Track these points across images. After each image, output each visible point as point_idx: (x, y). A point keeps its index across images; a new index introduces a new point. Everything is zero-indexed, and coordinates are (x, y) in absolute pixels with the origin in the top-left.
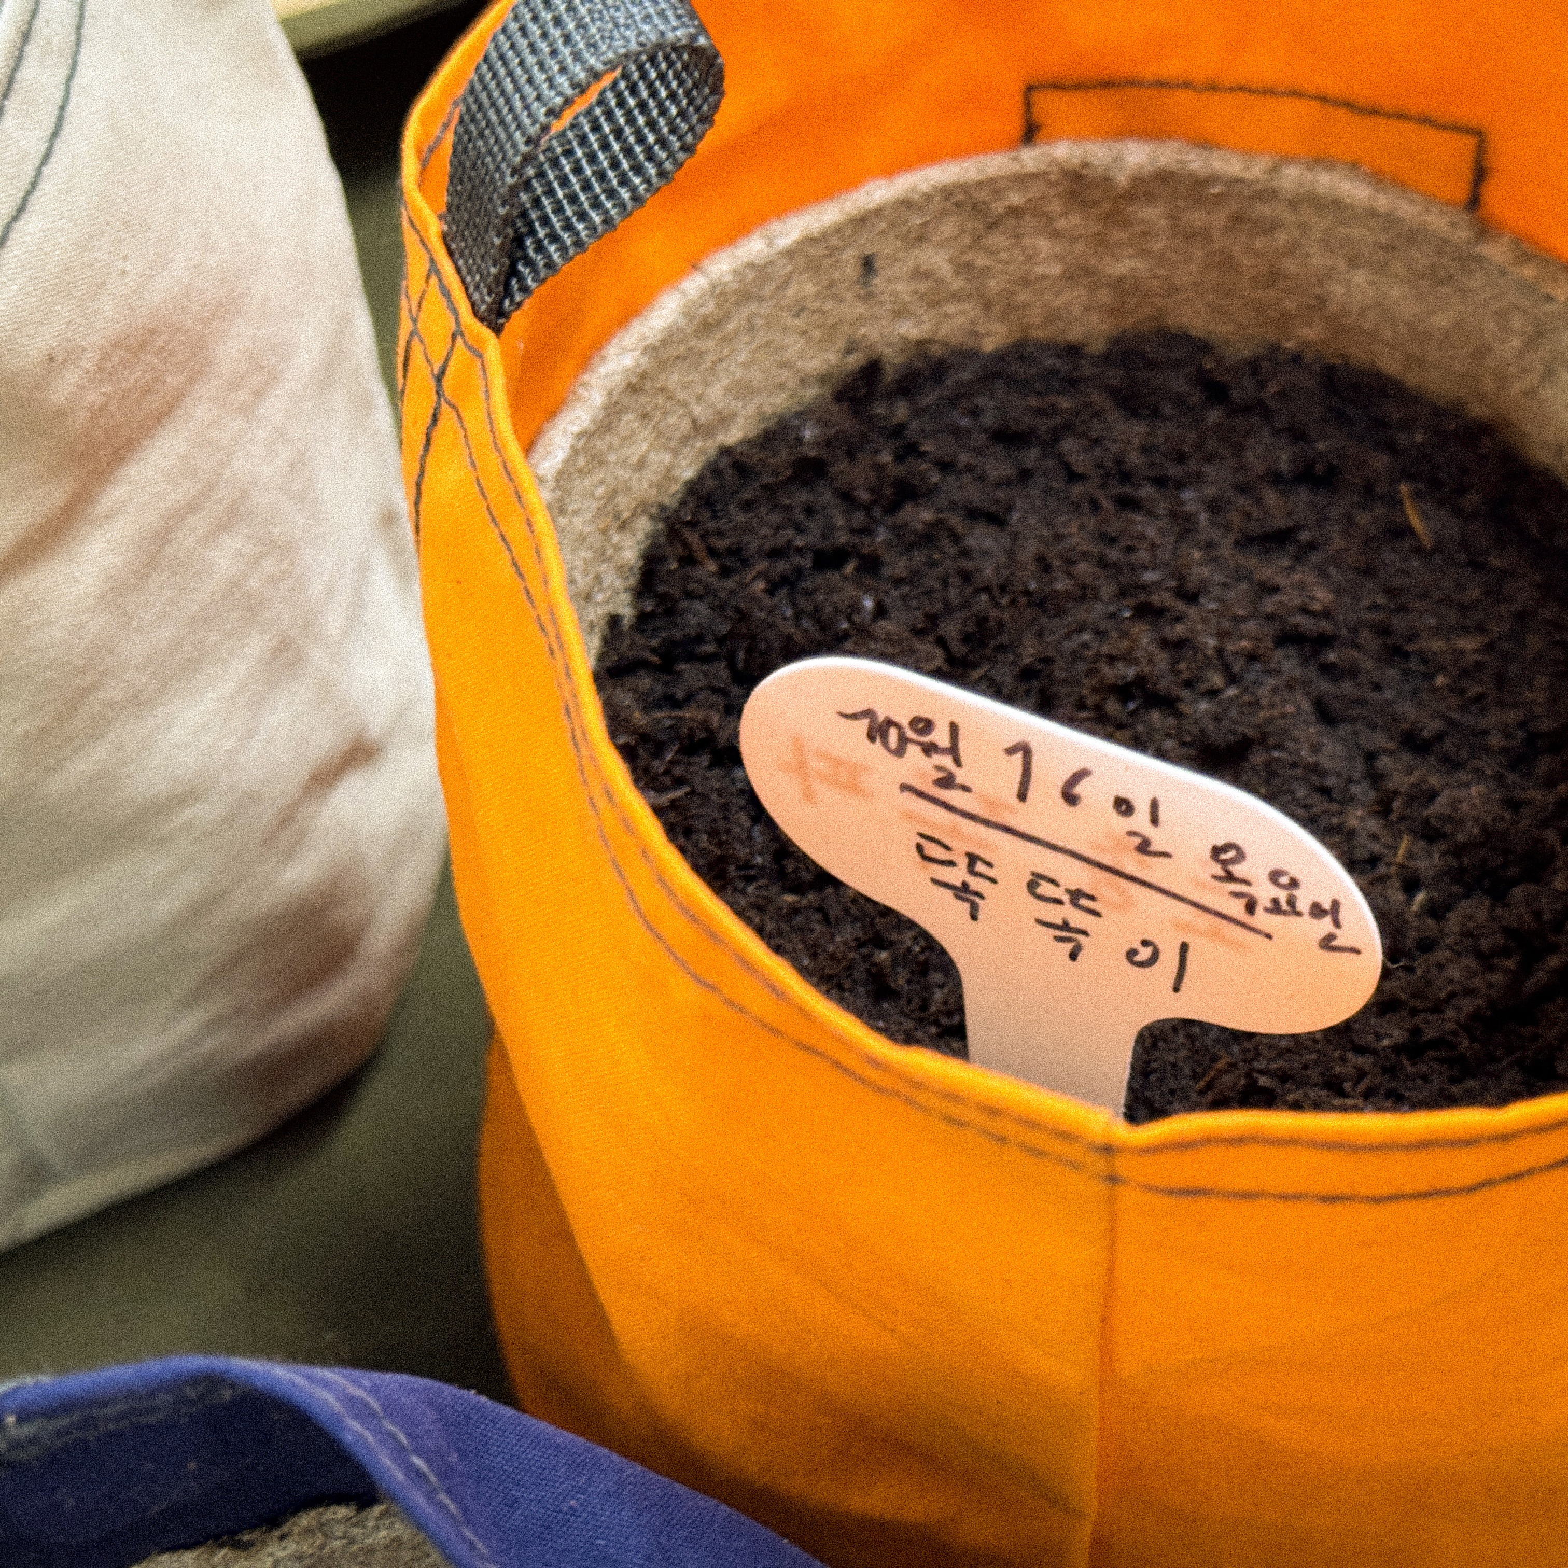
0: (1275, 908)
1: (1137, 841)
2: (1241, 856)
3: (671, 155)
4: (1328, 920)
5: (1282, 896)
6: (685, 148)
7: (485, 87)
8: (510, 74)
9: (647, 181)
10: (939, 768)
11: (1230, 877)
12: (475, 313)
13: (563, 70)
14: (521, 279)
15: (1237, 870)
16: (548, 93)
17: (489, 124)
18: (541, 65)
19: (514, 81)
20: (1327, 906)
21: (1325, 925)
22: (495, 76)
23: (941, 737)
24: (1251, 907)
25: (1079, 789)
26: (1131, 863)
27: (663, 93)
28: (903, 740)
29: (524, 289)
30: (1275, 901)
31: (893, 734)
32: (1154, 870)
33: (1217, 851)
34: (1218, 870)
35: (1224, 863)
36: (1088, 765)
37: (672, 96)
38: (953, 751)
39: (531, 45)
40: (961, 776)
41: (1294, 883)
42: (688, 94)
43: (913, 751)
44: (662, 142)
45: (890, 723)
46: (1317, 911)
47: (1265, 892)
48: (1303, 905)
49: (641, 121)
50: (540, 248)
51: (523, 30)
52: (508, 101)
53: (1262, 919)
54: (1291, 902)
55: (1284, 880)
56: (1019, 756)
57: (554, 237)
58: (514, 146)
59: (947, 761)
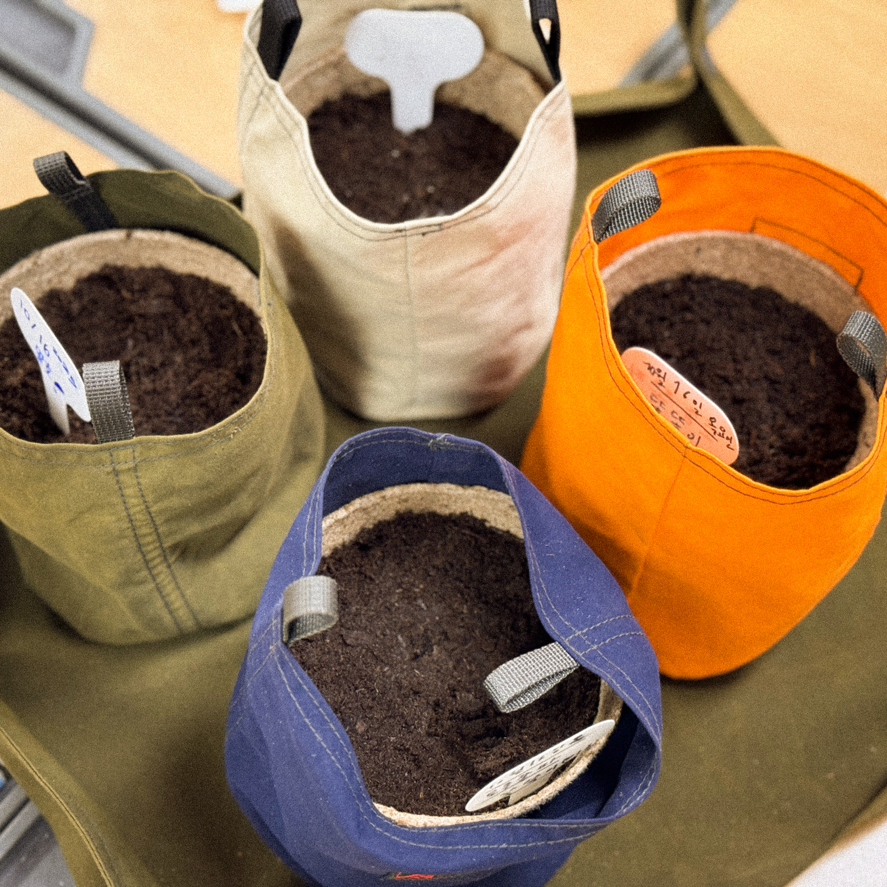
0: (720, 435)
1: (695, 411)
2: (715, 421)
3: (646, 217)
4: (729, 441)
5: (721, 432)
6: (649, 216)
7: (610, 194)
8: (616, 193)
9: (639, 220)
10: (660, 381)
11: (712, 425)
12: (594, 239)
13: (628, 197)
14: (606, 235)
15: (714, 424)
16: (623, 200)
17: (609, 202)
18: (624, 194)
19: (617, 195)
20: (729, 437)
21: (728, 442)
22: (613, 192)
23: (662, 374)
24: (715, 433)
25: (687, 395)
26: (693, 415)
27: (647, 203)
28: (654, 372)
29: (606, 237)
30: (720, 433)
31: (653, 370)
32: (698, 418)
33: (711, 418)
34: (710, 423)
35: (712, 422)
36: (690, 391)
37: (649, 204)
38: (664, 378)
39: (623, 189)
40: (664, 384)
41: (724, 431)
42: (652, 205)
43: (656, 375)
44: (644, 213)
45: (652, 367)
46: (727, 438)
47: (718, 431)
48: (725, 436)
49: (641, 207)
50: (612, 229)
51: (622, 185)
52: (614, 199)
53: (716, 436)
54: (723, 434)
55: (723, 429)
56: (677, 384)
57: (615, 227)
58: (613, 209)
59: (662, 380)
